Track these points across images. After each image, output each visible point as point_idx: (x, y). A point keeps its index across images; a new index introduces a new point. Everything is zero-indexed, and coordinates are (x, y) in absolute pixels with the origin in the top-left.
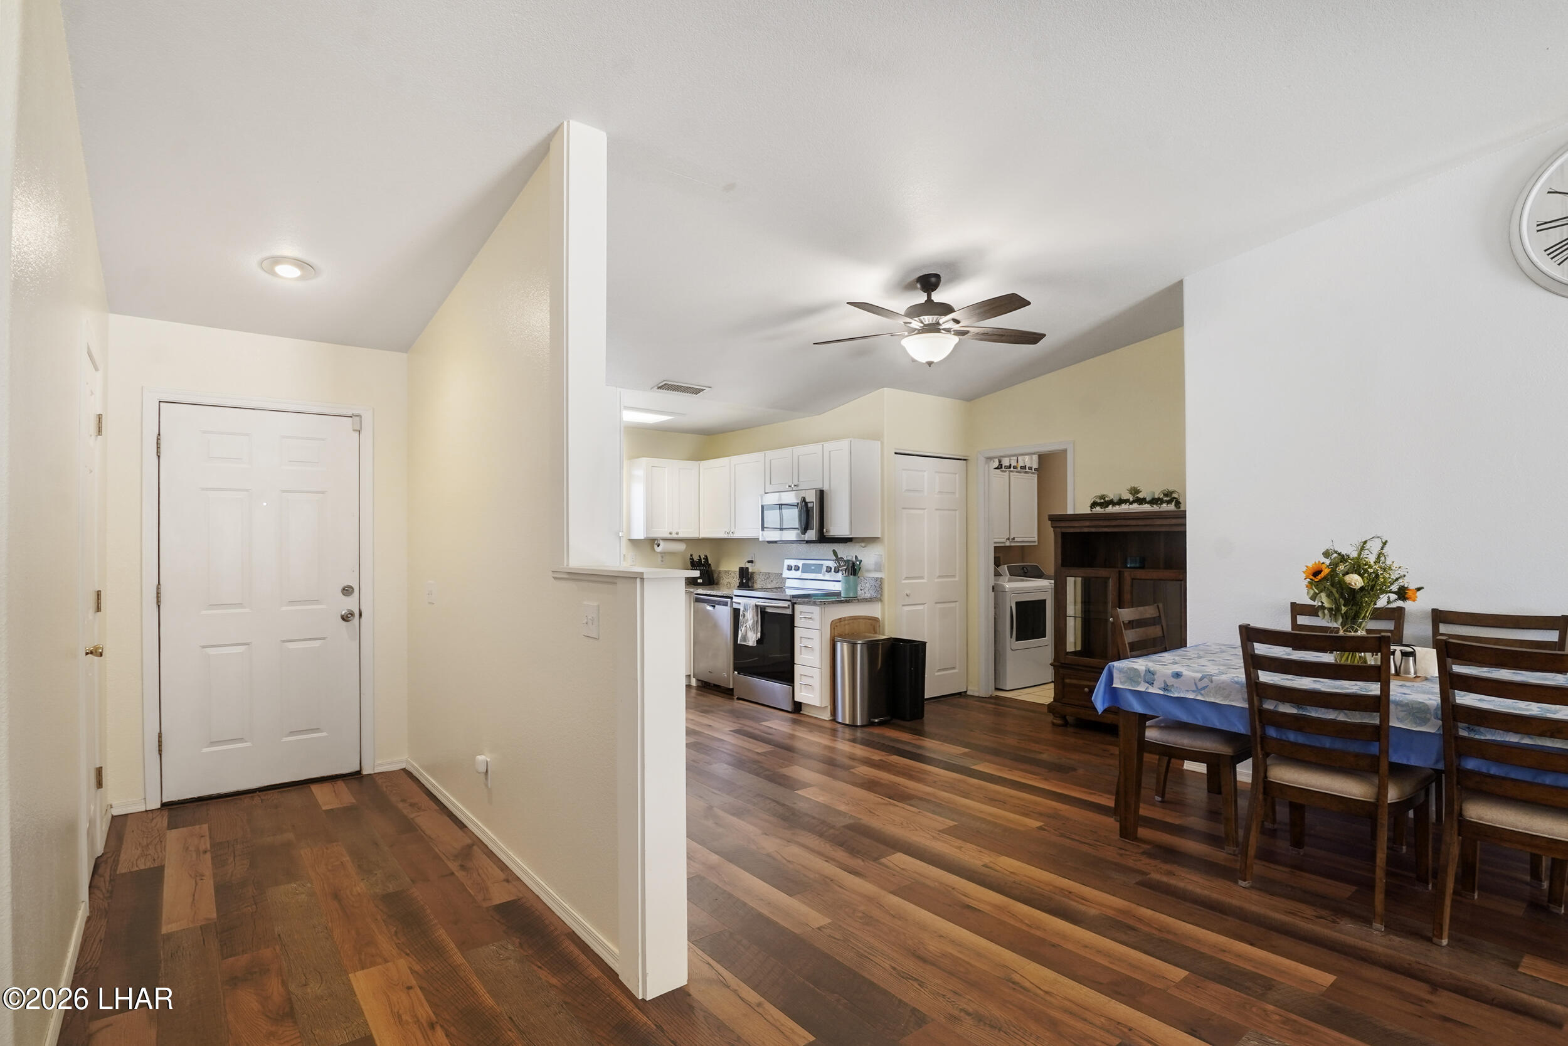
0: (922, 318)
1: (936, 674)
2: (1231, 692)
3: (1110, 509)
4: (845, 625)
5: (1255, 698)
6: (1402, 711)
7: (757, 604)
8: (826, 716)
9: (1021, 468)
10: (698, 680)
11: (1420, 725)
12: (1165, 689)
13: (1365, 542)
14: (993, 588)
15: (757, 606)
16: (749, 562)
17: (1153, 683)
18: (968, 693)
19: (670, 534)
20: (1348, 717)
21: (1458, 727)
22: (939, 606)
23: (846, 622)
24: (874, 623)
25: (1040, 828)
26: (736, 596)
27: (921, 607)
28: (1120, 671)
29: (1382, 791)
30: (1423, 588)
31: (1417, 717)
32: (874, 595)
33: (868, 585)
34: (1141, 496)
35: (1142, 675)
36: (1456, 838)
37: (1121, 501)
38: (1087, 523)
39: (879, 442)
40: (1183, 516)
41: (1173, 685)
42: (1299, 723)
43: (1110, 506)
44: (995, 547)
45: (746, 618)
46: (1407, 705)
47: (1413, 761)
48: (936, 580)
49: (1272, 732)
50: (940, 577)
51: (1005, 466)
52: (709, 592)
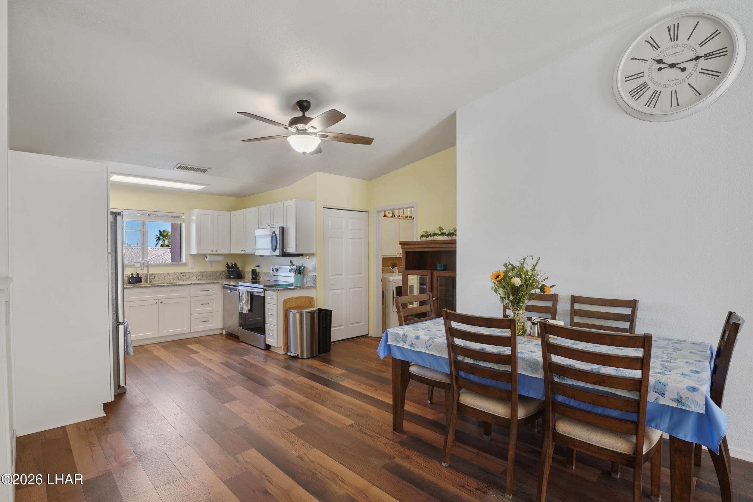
0: (296, 125)
1: (350, 326)
2: (442, 349)
3: (430, 239)
4: (292, 302)
5: (452, 353)
6: (526, 364)
7: (248, 290)
8: (282, 352)
9: (405, 217)
10: (226, 331)
11: (534, 373)
12: (411, 346)
13: (525, 259)
14: (382, 280)
15: (247, 291)
16: (257, 266)
17: (406, 342)
18: (369, 335)
19: (212, 251)
20: (498, 367)
21: (553, 375)
22: (351, 290)
23: (293, 300)
24: (310, 301)
25: (351, 426)
26: (240, 286)
27: (341, 291)
28: (391, 335)
29: (514, 411)
30: (555, 285)
31: (533, 368)
32: (312, 285)
33: (309, 280)
34: (444, 231)
35: (401, 337)
36: (551, 444)
37: (435, 234)
38: (417, 246)
39: (314, 201)
40: (454, 242)
41: (415, 343)
42: (473, 369)
43: (429, 237)
44: (383, 258)
45: (243, 298)
46: (528, 360)
47: (531, 395)
48: (350, 276)
49: (462, 374)
50: (352, 274)
51: (396, 216)
52: (229, 283)
